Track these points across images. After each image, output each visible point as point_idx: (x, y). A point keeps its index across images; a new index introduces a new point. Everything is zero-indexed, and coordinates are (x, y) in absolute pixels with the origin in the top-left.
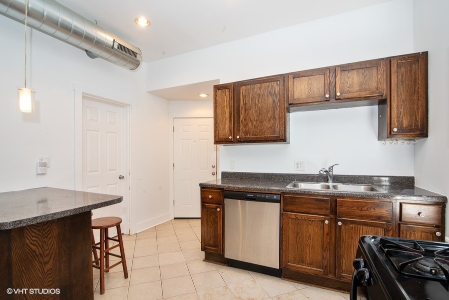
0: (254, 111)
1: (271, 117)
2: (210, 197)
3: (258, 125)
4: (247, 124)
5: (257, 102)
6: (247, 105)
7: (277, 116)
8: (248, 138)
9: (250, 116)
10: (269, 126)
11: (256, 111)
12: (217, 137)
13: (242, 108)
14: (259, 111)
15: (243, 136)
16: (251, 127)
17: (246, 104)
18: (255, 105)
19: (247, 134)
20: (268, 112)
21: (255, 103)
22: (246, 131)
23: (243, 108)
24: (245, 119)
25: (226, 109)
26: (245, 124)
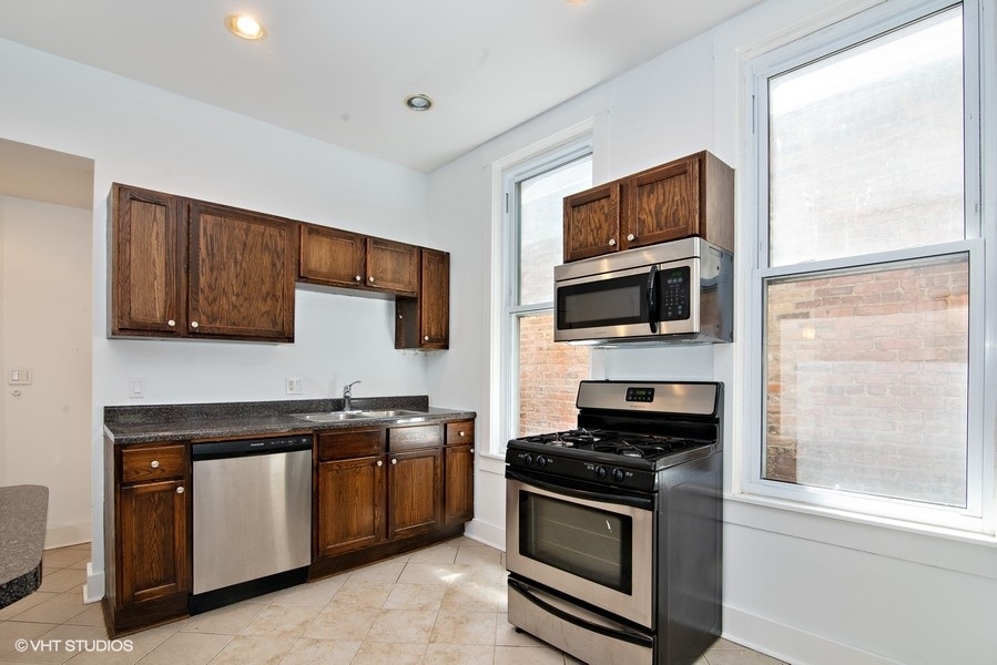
0: (233, 275)
1: (268, 294)
2: (155, 464)
3: (242, 305)
4: (215, 300)
5: (239, 257)
6: (217, 259)
7: (279, 294)
8: (218, 328)
9: (223, 282)
10: (264, 309)
11: (237, 276)
12: (126, 318)
13: (203, 260)
14: (245, 276)
15: (205, 324)
16: (226, 307)
17: (213, 254)
18: (236, 262)
19: (215, 320)
20: (263, 283)
21: (236, 258)
22: (212, 314)
23: (207, 261)
24: (210, 286)
25: (154, 252)
26: (211, 298)
